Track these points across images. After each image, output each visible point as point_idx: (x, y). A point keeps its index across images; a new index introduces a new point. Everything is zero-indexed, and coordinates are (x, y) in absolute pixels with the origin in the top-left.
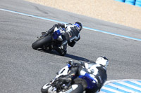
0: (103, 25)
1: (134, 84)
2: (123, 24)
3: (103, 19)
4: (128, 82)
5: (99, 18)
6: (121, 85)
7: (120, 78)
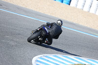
0: (40, 16)
1: (60, 58)
2: (54, 16)
3: (40, 11)
4: (55, 56)
5: (38, 10)
6: (51, 58)
7: (50, 53)
